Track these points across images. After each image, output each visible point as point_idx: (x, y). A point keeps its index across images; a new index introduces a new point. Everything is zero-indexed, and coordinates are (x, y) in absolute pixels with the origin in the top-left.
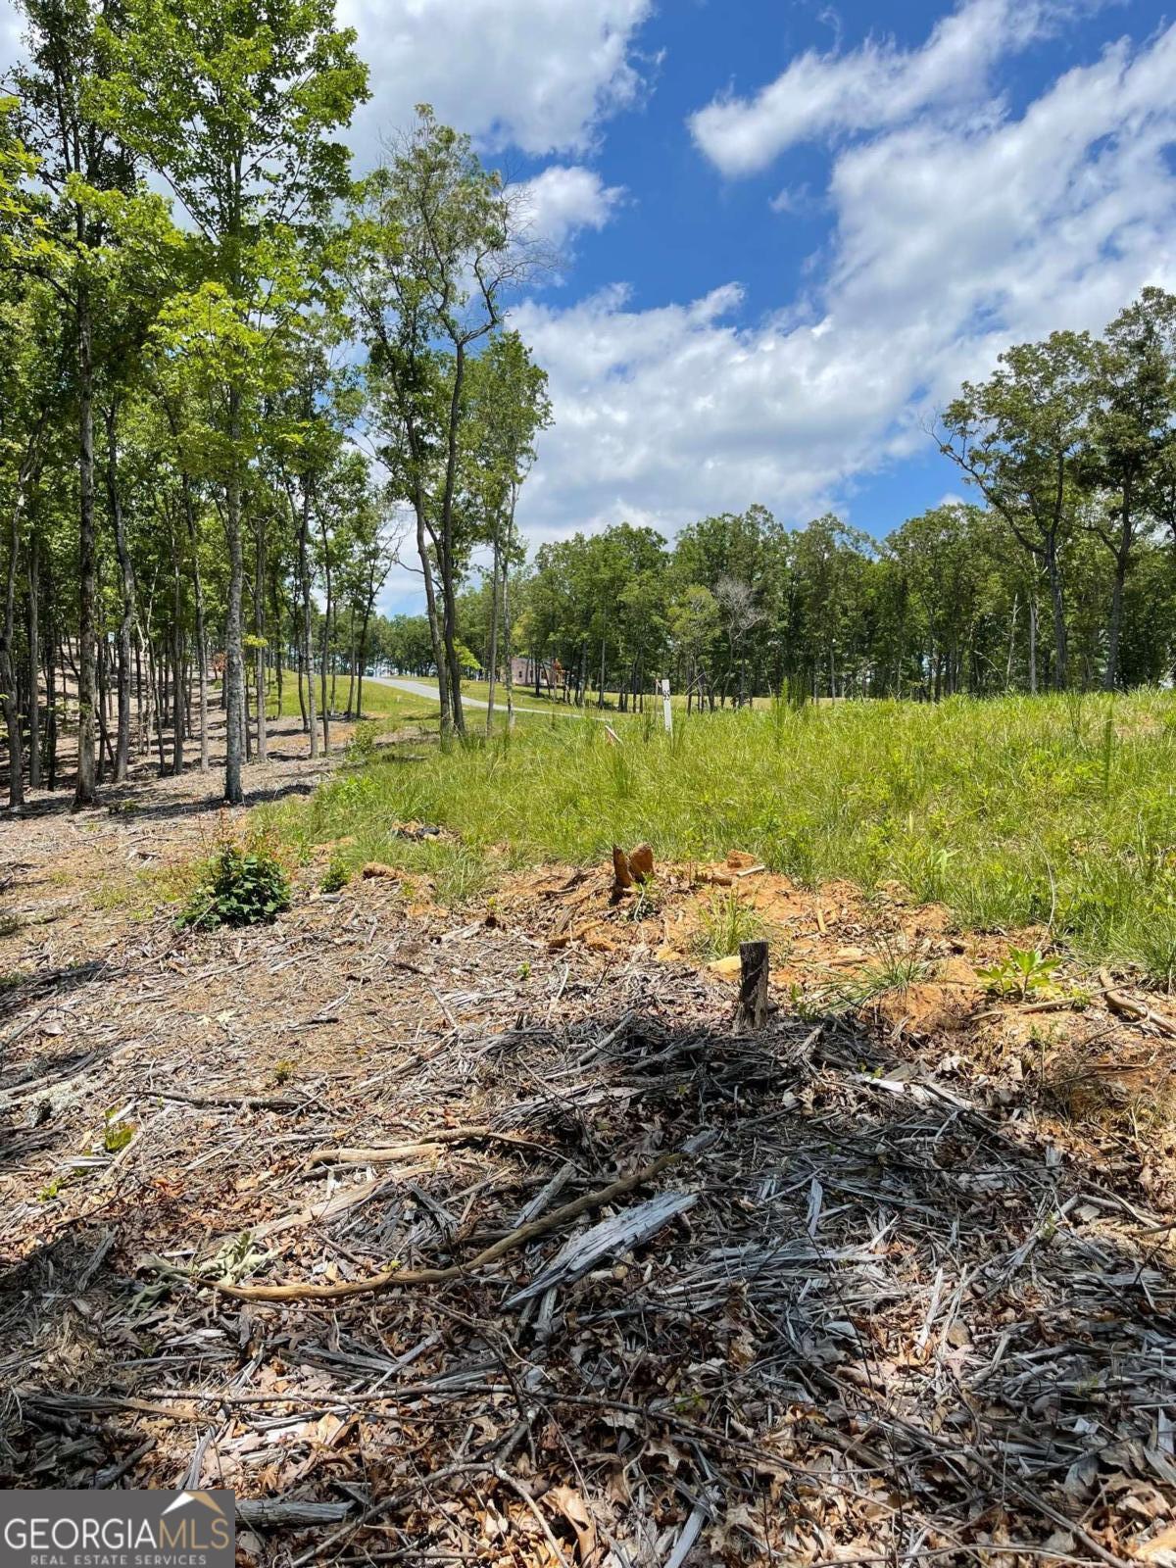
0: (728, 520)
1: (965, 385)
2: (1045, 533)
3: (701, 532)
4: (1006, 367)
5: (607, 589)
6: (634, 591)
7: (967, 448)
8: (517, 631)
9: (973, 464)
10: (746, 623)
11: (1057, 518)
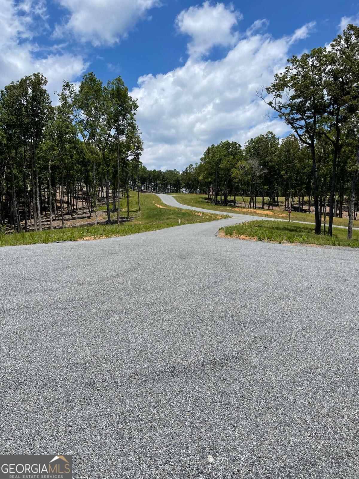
2: (310, 136)
5: (218, 163)
6: (225, 163)
7: (277, 103)
8: (200, 178)
9: (280, 109)
10: (257, 173)
11: (315, 129)
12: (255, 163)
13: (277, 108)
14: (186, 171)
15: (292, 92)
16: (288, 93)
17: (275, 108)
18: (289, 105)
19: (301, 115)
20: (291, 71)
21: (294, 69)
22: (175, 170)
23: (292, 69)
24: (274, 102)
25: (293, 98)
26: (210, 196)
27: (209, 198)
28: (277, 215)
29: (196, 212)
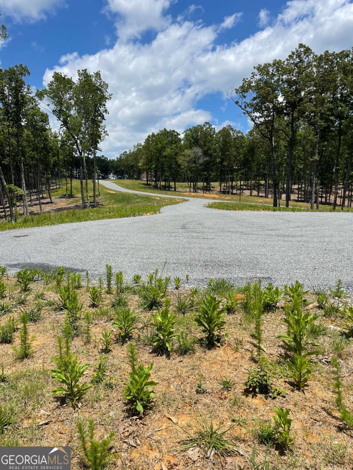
2: (269, 132)
3: (191, 131)
5: (160, 151)
6: (168, 151)
7: (243, 102)
8: (140, 164)
9: (245, 108)
10: (201, 161)
11: (273, 126)
12: (199, 151)
13: (243, 107)
14: (120, 157)
15: (255, 95)
16: (251, 95)
17: (241, 106)
18: (250, 104)
19: (260, 113)
20: (255, 77)
21: (258, 76)
22: (103, 156)
23: (256, 75)
24: (240, 101)
25: (255, 99)
26: (149, 182)
27: (147, 184)
28: (222, 197)
29: (152, 196)
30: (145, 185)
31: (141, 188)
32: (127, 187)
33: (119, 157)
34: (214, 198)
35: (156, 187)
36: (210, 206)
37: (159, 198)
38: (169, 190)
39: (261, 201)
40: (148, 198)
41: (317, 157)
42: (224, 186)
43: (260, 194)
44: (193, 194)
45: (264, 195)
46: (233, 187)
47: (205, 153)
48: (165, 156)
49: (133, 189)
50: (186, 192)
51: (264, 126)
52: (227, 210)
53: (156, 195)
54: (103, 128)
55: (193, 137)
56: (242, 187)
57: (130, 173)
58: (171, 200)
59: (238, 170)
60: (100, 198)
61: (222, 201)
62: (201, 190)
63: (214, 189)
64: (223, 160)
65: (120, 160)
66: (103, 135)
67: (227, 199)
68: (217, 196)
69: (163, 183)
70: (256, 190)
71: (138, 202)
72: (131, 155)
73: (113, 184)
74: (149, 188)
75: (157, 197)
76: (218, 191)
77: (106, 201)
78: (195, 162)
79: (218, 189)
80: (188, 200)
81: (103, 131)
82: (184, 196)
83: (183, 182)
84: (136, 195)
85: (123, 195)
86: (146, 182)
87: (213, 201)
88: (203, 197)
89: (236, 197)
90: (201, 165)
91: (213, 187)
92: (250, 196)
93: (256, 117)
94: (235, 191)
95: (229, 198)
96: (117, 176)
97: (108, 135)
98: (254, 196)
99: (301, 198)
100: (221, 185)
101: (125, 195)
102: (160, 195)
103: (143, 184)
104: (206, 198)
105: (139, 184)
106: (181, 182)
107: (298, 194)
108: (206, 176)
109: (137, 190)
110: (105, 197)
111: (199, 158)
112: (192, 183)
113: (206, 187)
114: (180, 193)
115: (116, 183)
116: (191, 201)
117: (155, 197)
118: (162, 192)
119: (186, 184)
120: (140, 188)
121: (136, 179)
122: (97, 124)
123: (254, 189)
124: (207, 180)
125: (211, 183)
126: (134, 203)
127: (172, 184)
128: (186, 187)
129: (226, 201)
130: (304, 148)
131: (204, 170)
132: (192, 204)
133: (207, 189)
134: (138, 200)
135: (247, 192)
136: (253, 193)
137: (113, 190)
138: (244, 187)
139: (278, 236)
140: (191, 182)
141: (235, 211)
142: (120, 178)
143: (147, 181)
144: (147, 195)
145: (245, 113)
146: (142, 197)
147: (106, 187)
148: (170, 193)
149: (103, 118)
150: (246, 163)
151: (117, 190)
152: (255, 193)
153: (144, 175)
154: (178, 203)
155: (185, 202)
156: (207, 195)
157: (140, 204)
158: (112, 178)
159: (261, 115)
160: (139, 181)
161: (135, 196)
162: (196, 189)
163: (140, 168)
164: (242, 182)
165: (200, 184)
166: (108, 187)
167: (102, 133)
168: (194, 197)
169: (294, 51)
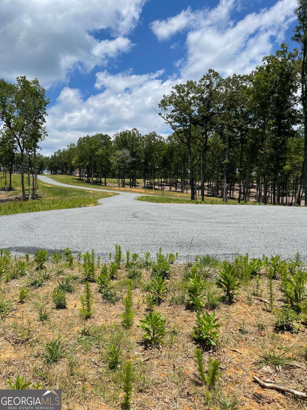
0: (128, 132)
1: (164, 96)
2: (187, 138)
3: (121, 135)
4: (175, 91)
5: (93, 151)
7: (165, 114)
8: (73, 162)
9: (167, 118)
10: (129, 161)
11: (190, 134)
12: (127, 152)
14: (55, 155)
17: (164, 117)
18: (171, 115)
24: (163, 113)
26: (81, 178)
27: (80, 179)
28: (148, 192)
29: (86, 190)
30: (78, 180)
31: (75, 182)
32: (62, 181)
33: (53, 155)
34: (141, 193)
35: (88, 182)
36: (140, 199)
37: (92, 192)
38: (100, 185)
39: (179, 195)
40: (83, 192)
41: (226, 161)
42: (148, 183)
43: (178, 190)
44: (122, 189)
45: (180, 190)
46: (155, 184)
47: (133, 154)
48: (98, 156)
49: (68, 183)
50: (116, 187)
51: (183, 134)
52: (157, 202)
53: (90, 189)
54: (43, 129)
55: (122, 140)
56: (163, 183)
57: (63, 170)
58: (104, 193)
59: (159, 169)
60: (38, 191)
61: (148, 195)
62: (128, 185)
63: (139, 185)
64: (146, 161)
65: (54, 158)
66: (43, 135)
67: (151, 194)
68: (143, 191)
69: (95, 179)
70: (174, 186)
71: (74, 195)
72: (64, 153)
73: (48, 178)
74: (83, 182)
75: (91, 191)
76: (143, 186)
77: (44, 194)
78: (123, 162)
79: (143, 185)
80: (119, 194)
81: (43, 132)
82: (115, 190)
83: (111, 178)
84: (72, 188)
85: (60, 189)
86: (79, 178)
87: (141, 195)
88: (131, 191)
89: (158, 192)
90: (129, 164)
91: (138, 183)
92: (170, 191)
93: (176, 126)
94: (157, 187)
95: (153, 192)
96: (51, 172)
97: (47, 135)
98: (173, 191)
99: (210, 193)
100: (145, 181)
101: (62, 188)
102: (93, 189)
103: (76, 179)
104: (134, 192)
105: (73, 179)
106: (110, 178)
107: (208, 190)
108: (132, 173)
109: (71, 185)
110: (43, 191)
111: (127, 159)
112: (121, 180)
113: (133, 183)
114: (110, 188)
115: (51, 178)
116: (122, 195)
117: (89, 190)
118: (94, 186)
119: (115, 180)
120: (73, 183)
121: (68, 174)
122: (38, 125)
123: (172, 186)
124: (133, 177)
125: (137, 180)
126: (71, 196)
127: (103, 180)
128: (114, 183)
129: (151, 196)
130: (212, 152)
131: (130, 169)
132: (123, 198)
133: (133, 185)
134: (74, 193)
135: (167, 188)
136: (172, 189)
137: (49, 184)
138: (164, 184)
139: (218, 223)
140: (119, 178)
141: (163, 204)
142: (54, 174)
143: (80, 176)
144: (81, 189)
145: (167, 123)
146: (77, 191)
147: (43, 181)
148: (101, 187)
149: (44, 120)
150: (165, 164)
151: (53, 184)
152: (173, 189)
153: (77, 171)
154: (111, 196)
155: (116, 196)
156: (134, 189)
157: (76, 197)
158: (46, 174)
159: (179, 124)
160: (72, 177)
161: (71, 190)
162: (124, 185)
163: (73, 165)
164: (163, 180)
165: (127, 180)
166: (45, 182)
167: (43, 133)
168: (123, 191)
169: (206, 75)
